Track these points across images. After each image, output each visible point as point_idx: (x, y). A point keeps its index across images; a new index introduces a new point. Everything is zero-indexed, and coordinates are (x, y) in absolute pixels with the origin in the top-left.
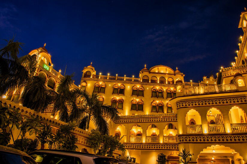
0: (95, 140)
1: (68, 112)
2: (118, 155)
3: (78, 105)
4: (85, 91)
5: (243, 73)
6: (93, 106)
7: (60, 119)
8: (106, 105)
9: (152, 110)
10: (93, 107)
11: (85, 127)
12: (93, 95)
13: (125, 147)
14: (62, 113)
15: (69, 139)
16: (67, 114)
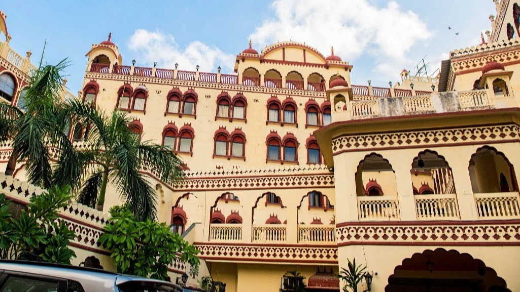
0: (120, 234)
1: (50, 162)
2: (180, 276)
3: (75, 144)
4: (93, 107)
5: (506, 61)
6: (114, 145)
7: (29, 181)
8: (150, 144)
9: (268, 156)
10: (116, 148)
11: (94, 203)
12: (114, 117)
13: (199, 255)
14: (34, 165)
15: (54, 232)
16: (49, 166)
